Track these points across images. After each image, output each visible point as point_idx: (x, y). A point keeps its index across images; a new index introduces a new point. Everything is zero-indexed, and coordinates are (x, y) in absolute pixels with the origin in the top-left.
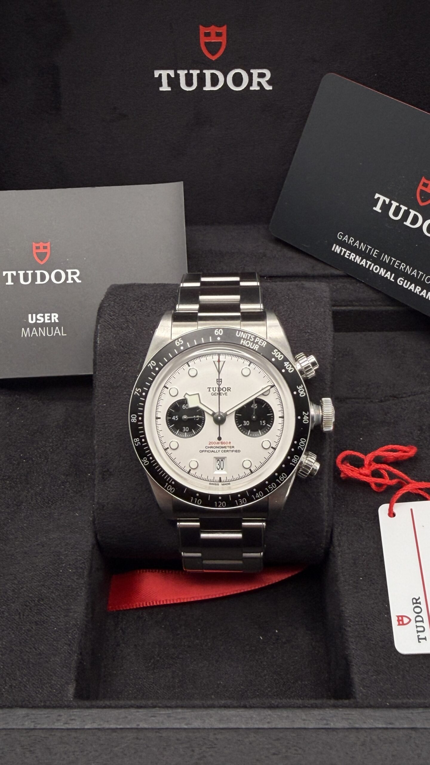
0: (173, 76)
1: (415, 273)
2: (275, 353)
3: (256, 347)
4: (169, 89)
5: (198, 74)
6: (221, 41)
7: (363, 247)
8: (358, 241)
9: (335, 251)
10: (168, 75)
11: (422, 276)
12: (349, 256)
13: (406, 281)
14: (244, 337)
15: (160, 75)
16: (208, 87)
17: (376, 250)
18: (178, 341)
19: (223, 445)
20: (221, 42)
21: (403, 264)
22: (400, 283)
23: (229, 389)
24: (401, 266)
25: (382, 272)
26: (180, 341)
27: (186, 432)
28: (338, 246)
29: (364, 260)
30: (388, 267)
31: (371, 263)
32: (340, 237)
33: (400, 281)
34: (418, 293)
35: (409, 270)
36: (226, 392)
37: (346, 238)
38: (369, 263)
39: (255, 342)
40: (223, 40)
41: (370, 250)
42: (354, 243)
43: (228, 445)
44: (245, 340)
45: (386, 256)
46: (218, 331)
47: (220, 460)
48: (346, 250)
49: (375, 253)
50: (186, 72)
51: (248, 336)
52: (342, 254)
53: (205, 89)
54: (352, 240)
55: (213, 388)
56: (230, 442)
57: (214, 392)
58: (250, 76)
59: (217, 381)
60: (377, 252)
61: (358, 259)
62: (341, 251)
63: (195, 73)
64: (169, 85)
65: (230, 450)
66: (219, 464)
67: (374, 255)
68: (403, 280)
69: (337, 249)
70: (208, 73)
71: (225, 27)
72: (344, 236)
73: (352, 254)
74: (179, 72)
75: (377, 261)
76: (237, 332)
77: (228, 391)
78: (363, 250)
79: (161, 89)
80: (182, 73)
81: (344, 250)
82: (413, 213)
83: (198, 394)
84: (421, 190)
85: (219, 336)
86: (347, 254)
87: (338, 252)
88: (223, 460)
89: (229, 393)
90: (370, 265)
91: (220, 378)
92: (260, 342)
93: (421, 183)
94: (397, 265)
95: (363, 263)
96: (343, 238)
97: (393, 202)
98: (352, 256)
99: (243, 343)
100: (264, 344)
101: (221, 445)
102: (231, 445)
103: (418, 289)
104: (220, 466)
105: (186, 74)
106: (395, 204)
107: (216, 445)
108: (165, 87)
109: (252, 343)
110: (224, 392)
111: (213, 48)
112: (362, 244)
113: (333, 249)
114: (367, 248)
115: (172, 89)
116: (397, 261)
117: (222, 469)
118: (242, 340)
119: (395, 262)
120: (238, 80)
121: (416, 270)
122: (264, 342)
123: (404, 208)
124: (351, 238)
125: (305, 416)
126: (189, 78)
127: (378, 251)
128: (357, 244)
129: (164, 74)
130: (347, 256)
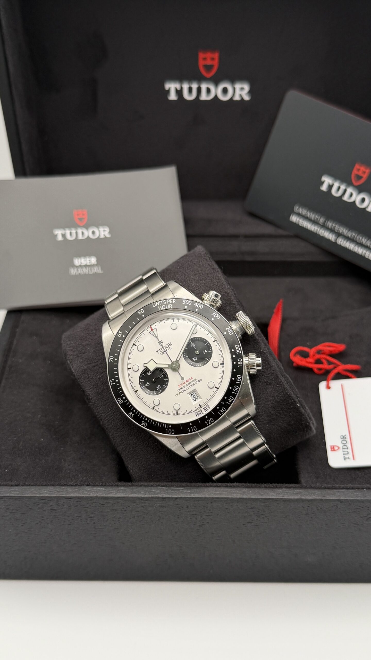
2: (185, 302)
3: (170, 306)
14: (159, 305)
18: (119, 334)
19: (188, 382)
23: (170, 344)
26: (120, 333)
27: (159, 389)
36: (169, 347)
39: (168, 303)
43: (192, 380)
44: (161, 306)
46: (140, 311)
47: (193, 394)
51: (161, 302)
55: (159, 350)
56: (192, 378)
57: (162, 352)
59: (160, 344)
65: (195, 383)
66: (194, 397)
76: (153, 304)
77: (170, 346)
83: (152, 359)
85: (142, 314)
88: (195, 392)
89: (171, 346)
91: (160, 341)
92: (171, 301)
99: (160, 309)
100: (175, 301)
101: (187, 383)
102: (194, 379)
104: (195, 398)
107: (184, 385)
109: (166, 305)
110: (168, 348)
117: (198, 399)
118: (159, 307)
122: (174, 300)
125: (229, 330)
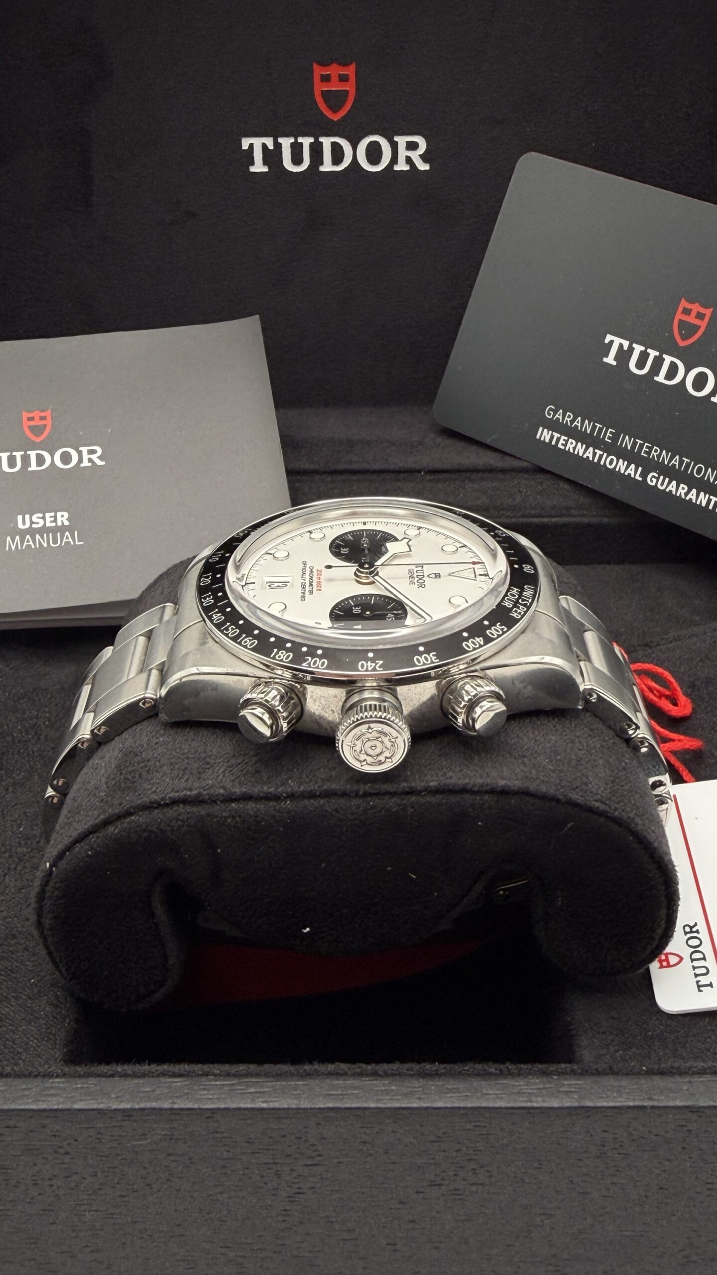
0: (271, 147)
1: (676, 461)
4: (265, 169)
5: (311, 145)
6: (348, 89)
7: (588, 427)
8: (579, 418)
9: (542, 439)
10: (264, 146)
11: (688, 465)
12: (565, 445)
13: (662, 477)
15: (251, 145)
16: (327, 166)
17: (610, 430)
20: (347, 92)
21: (655, 447)
22: (652, 481)
24: (653, 452)
25: (621, 466)
28: (546, 430)
29: (591, 449)
30: (630, 457)
31: (602, 453)
32: (549, 414)
33: (652, 479)
34: (683, 496)
35: (665, 457)
37: (559, 415)
38: (599, 452)
40: (350, 87)
41: (600, 430)
42: (572, 422)
45: (627, 437)
48: (559, 436)
49: (608, 434)
50: (292, 140)
52: (553, 443)
53: (322, 169)
54: (569, 417)
58: (394, 146)
60: (611, 433)
61: (580, 449)
62: (552, 437)
63: (306, 142)
64: (265, 162)
67: (606, 439)
68: (656, 475)
69: (545, 435)
70: (326, 142)
71: (353, 67)
72: (555, 412)
73: (571, 440)
74: (280, 140)
75: (612, 449)
78: (588, 432)
79: (253, 169)
80: (286, 143)
81: (556, 435)
82: (668, 359)
84: (680, 320)
86: (562, 441)
87: (547, 440)
90: (601, 457)
93: (680, 309)
94: (645, 452)
95: (589, 454)
96: (554, 416)
97: (634, 345)
98: (571, 445)
103: (683, 488)
105: (292, 145)
106: (638, 349)
108: (259, 167)
111: (335, 100)
112: (587, 421)
113: (538, 437)
114: (594, 427)
115: (269, 168)
116: (646, 444)
119: (641, 446)
120: (374, 154)
121: (677, 457)
123: (653, 354)
124: (568, 413)
126: (297, 150)
127: (614, 431)
128: (578, 423)
129: (257, 144)
130: (562, 444)
